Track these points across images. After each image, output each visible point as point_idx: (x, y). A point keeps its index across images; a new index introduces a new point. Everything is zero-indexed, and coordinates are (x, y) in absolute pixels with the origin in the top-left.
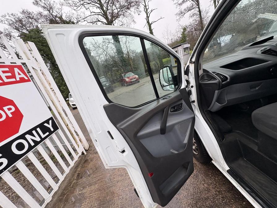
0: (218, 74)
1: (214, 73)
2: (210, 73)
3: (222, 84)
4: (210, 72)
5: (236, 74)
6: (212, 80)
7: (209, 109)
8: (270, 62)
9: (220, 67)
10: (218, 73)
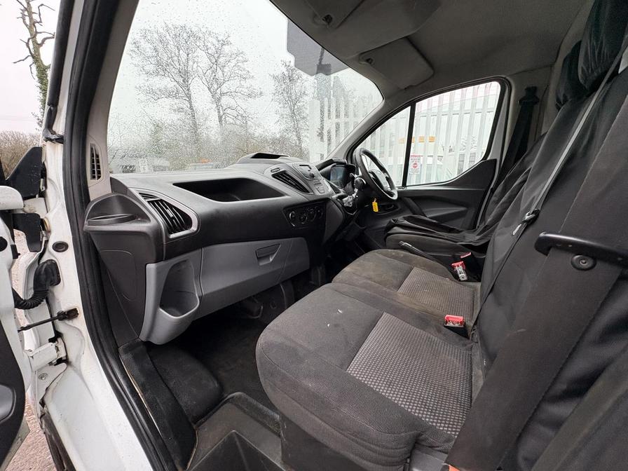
0: (159, 204)
1: (145, 196)
2: (131, 192)
3: (167, 238)
6: (133, 222)
7: (142, 336)
8: (287, 197)
9: (174, 184)
10: (162, 201)
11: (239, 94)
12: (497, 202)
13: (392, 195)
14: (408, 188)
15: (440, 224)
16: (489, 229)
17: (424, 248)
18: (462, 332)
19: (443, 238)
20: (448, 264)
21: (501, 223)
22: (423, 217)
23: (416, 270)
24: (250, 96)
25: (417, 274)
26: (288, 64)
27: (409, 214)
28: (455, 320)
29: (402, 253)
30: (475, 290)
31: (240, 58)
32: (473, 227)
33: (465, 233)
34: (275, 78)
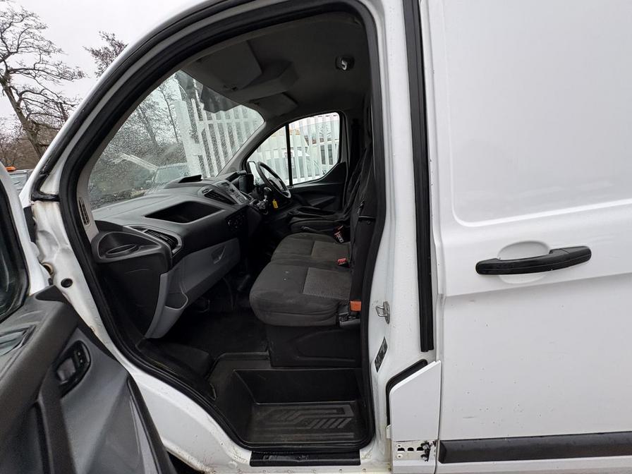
1: (139, 228)
2: (127, 229)
3: (172, 254)
4: (127, 227)
5: (187, 229)
6: (143, 249)
7: (147, 335)
8: (223, 211)
9: (148, 216)
10: (151, 230)
11: (43, 73)
12: (351, 192)
13: (287, 195)
14: (295, 187)
15: (321, 210)
16: (349, 209)
17: (317, 228)
18: (346, 265)
19: (326, 220)
20: (332, 234)
21: (354, 205)
22: (310, 207)
23: (316, 242)
24: (61, 76)
25: (318, 245)
26: (110, 37)
27: (299, 206)
28: (342, 260)
29: (305, 234)
30: (348, 245)
31: (30, 22)
32: (340, 209)
33: (337, 214)
34: (96, 53)
